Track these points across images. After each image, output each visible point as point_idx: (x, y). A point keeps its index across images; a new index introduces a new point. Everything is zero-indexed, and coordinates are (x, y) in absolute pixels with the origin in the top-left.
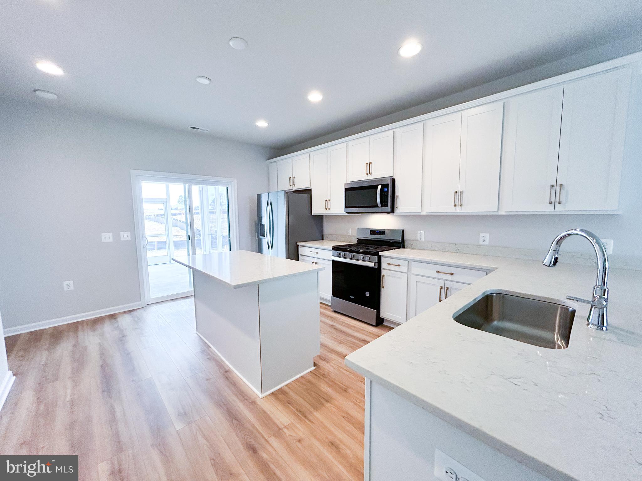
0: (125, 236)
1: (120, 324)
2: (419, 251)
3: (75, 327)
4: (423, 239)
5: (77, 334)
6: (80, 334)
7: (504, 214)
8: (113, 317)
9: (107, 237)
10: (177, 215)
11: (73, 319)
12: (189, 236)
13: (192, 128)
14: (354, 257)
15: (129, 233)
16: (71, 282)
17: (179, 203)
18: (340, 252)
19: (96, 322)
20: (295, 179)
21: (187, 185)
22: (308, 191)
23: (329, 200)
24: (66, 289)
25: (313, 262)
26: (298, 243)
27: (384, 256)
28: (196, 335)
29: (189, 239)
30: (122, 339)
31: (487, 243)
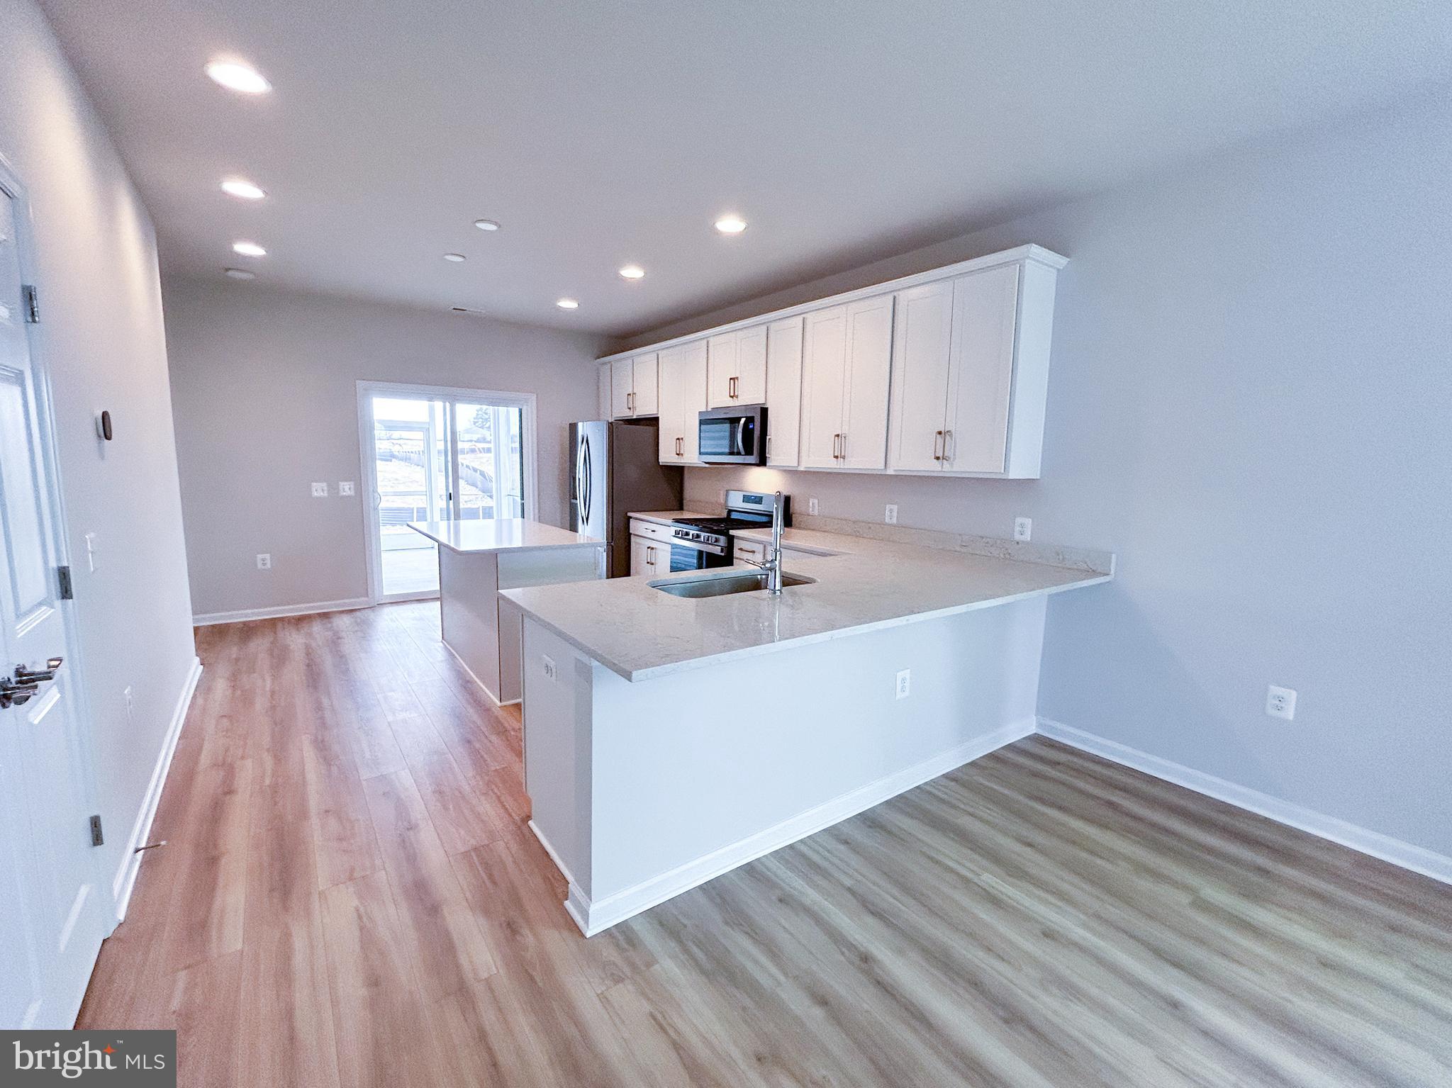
0: (347, 489)
1: (334, 624)
2: (809, 532)
3: (273, 623)
4: (816, 513)
5: (275, 633)
6: (280, 634)
7: (893, 473)
8: (325, 616)
9: (319, 490)
10: (467, 453)
11: (270, 613)
12: (450, 494)
13: (454, 309)
14: (716, 541)
15: (352, 483)
16: (267, 556)
17: (477, 424)
18: (709, 534)
19: (300, 620)
20: (637, 397)
21: (448, 404)
22: (653, 422)
23: (682, 439)
24: (260, 566)
25: (648, 548)
26: (630, 514)
27: (739, 538)
28: (441, 644)
29: (451, 499)
30: (335, 642)
31: (894, 521)
